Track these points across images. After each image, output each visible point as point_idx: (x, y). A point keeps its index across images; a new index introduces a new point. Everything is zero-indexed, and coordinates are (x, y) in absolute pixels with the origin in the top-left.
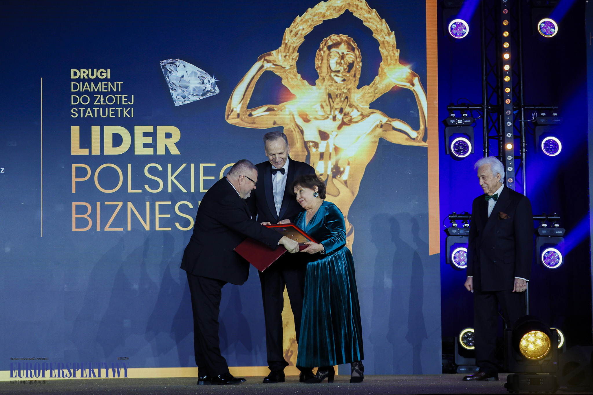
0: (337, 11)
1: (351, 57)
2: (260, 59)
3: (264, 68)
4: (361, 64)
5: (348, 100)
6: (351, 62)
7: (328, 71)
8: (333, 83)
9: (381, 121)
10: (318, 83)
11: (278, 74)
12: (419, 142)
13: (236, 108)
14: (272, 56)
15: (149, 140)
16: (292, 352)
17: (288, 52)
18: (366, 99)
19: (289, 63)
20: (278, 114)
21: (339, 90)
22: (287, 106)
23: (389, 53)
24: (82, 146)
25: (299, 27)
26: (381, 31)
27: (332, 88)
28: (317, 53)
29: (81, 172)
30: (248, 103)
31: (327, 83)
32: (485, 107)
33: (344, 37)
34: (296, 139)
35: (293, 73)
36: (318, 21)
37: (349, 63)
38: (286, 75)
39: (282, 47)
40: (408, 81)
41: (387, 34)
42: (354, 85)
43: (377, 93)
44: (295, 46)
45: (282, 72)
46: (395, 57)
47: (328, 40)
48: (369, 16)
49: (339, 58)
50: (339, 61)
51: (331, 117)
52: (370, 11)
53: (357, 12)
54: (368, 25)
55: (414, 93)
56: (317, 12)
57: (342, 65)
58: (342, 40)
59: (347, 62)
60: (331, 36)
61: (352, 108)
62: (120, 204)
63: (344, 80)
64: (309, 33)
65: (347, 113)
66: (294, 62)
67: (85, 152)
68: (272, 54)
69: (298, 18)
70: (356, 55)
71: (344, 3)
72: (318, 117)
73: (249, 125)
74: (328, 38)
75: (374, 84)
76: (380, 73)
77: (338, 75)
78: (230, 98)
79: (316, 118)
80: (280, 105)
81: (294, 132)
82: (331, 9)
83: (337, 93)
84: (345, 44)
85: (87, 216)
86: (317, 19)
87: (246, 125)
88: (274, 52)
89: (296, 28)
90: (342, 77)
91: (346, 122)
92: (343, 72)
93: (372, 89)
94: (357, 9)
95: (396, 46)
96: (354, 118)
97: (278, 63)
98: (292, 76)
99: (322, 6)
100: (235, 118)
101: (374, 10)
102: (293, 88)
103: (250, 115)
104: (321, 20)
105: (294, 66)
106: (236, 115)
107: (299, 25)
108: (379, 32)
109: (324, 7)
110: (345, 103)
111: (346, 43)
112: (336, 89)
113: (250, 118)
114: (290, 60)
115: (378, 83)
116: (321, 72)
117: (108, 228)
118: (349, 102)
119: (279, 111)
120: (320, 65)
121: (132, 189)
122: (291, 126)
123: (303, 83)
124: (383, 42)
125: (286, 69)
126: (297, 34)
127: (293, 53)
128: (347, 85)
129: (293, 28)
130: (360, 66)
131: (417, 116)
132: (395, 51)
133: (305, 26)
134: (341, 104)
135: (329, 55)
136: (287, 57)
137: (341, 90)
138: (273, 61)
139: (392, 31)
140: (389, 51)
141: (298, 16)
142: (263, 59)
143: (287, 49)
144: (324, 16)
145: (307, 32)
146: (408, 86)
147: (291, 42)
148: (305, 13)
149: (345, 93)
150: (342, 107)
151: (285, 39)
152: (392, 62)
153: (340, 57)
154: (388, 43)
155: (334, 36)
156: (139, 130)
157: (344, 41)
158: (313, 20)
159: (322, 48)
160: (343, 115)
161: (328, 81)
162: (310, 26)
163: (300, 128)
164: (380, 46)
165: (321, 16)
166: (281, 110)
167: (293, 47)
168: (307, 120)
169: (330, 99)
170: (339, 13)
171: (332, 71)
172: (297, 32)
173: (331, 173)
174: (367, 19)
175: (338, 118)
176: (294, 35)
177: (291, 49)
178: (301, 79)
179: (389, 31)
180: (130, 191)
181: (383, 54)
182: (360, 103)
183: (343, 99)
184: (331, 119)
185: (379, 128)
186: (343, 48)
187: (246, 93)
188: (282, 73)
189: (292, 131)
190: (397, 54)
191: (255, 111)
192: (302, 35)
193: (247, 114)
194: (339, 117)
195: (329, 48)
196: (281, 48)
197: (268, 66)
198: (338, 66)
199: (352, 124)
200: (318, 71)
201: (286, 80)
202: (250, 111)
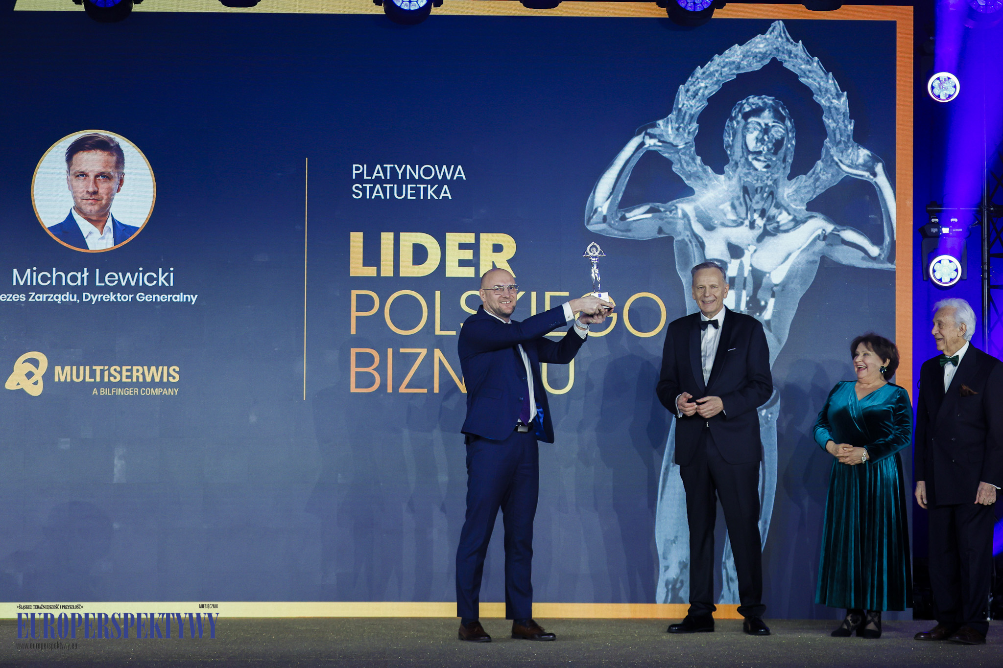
0: (758, 59)
1: (779, 131)
2: (639, 133)
3: (646, 146)
4: (794, 142)
5: (773, 197)
6: (780, 138)
7: (743, 153)
8: (751, 170)
9: (824, 230)
10: (727, 169)
11: (666, 155)
12: (882, 262)
13: (601, 207)
14: (657, 127)
15: (468, 255)
16: (682, 582)
17: (682, 122)
18: (803, 196)
19: (684, 140)
20: (666, 218)
21: (759, 182)
22: (680, 205)
23: (838, 125)
24: (366, 263)
25: (700, 83)
26: (827, 90)
27: (749, 179)
28: (727, 125)
29: (365, 303)
30: (619, 200)
31: (741, 170)
32: (985, 209)
33: (769, 100)
34: (692, 256)
35: (689, 155)
36: (728, 75)
37: (775, 140)
38: (679, 158)
39: (673, 114)
40: (866, 168)
41: (836, 97)
42: (784, 173)
43: (818, 187)
44: (692, 112)
45: (672, 153)
46: (848, 131)
47: (745, 103)
48: (809, 67)
49: (760, 131)
50: (761, 136)
51: (747, 222)
52: (809, 59)
53: (789, 61)
54: (805, 81)
55: (876, 188)
56: (727, 60)
57: (766, 143)
58: (765, 104)
59: (772, 138)
60: (749, 98)
61: (779, 210)
62: (423, 352)
63: (767, 167)
64: (714, 93)
65: (772, 217)
66: (691, 138)
67: (371, 272)
68: (658, 126)
69: (699, 71)
70: (787, 127)
71: (770, 48)
72: (727, 223)
73: (621, 233)
74: (744, 101)
75: (814, 173)
76: (823, 156)
77: (759, 158)
78: (592, 192)
79: (723, 225)
80: (670, 203)
81: (690, 245)
82: (749, 56)
83: (756, 186)
84: (769, 111)
85: (373, 369)
86: (728, 72)
87: (616, 234)
88: (661, 122)
89: (695, 86)
90: (765, 162)
91: (770, 230)
92: (766, 154)
93: (812, 180)
94: (790, 56)
95: (849, 115)
96: (783, 225)
97: (666, 138)
98: (687, 158)
99: (736, 52)
100: (599, 223)
101: (816, 58)
102: (689, 177)
103: (624, 218)
104: (733, 74)
105: (691, 143)
106: (601, 219)
107: (700, 80)
108: (823, 93)
109: (739, 53)
110: (769, 201)
111: (772, 110)
112: (755, 180)
113: (622, 222)
114: (686, 135)
115: (820, 172)
116: (732, 152)
117: (405, 388)
118: (774, 201)
119: (668, 213)
120: (731, 143)
121: (441, 330)
122: (685, 235)
123: (705, 171)
124: (829, 107)
125: (679, 147)
126: (696, 94)
127: (690, 124)
128: (773, 174)
129: (691, 85)
130: (793, 145)
131: (879, 223)
132: (846, 122)
133: (708, 82)
134: (763, 203)
135: (745, 128)
136: (681, 129)
137: (764, 181)
138: (659, 135)
139: (843, 91)
140: (838, 122)
141: (699, 67)
142: (643, 133)
143: (682, 117)
144: (738, 68)
145: (712, 92)
146: (867, 176)
147: (687, 106)
148: (709, 62)
149: (770, 186)
150: (764, 207)
151: (678, 102)
152: (843, 139)
153: (763, 130)
154: (837, 109)
155: (753, 98)
156: (453, 239)
157: (768, 106)
158: (721, 74)
159: (736, 117)
160: (765, 219)
161: (743, 167)
162: (717, 82)
163: (699, 238)
164: (824, 115)
165: (733, 66)
166: (671, 212)
167: (690, 114)
168: (710, 228)
169: (746, 196)
170: (762, 62)
171: (749, 152)
172: (697, 92)
173: (746, 309)
174: (805, 73)
175: (758, 225)
176: (692, 96)
177: (687, 117)
178: (702, 164)
179: (838, 91)
180: (438, 332)
181: (829, 126)
182: (793, 202)
183: (765, 195)
184: (746, 226)
185: (820, 240)
186: (767, 118)
187: (618, 185)
188: (673, 155)
189: (687, 244)
190: (851, 127)
191: (630, 212)
192: (704, 95)
193: (618, 217)
194: (760, 222)
195: (746, 116)
196: (672, 116)
197: (650, 142)
198: (759, 144)
199: (778, 234)
200: (729, 152)
201: (679, 164)
202: (623, 213)
